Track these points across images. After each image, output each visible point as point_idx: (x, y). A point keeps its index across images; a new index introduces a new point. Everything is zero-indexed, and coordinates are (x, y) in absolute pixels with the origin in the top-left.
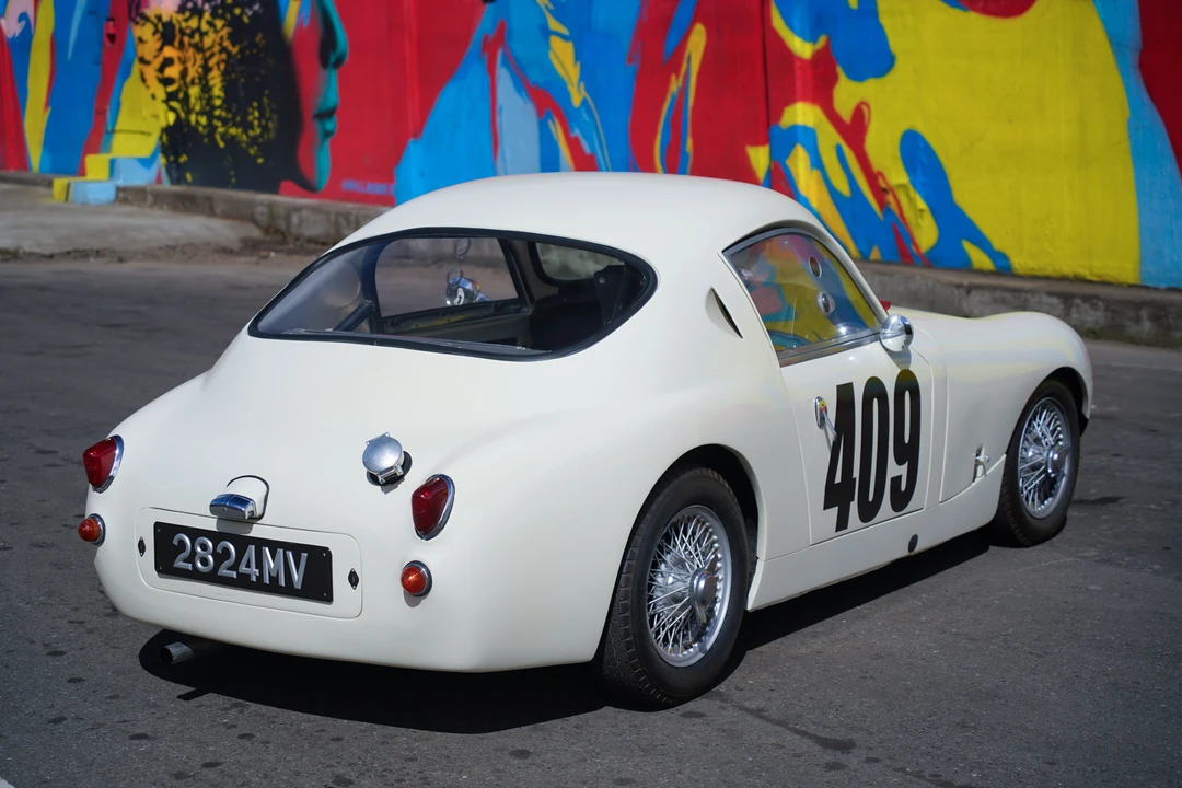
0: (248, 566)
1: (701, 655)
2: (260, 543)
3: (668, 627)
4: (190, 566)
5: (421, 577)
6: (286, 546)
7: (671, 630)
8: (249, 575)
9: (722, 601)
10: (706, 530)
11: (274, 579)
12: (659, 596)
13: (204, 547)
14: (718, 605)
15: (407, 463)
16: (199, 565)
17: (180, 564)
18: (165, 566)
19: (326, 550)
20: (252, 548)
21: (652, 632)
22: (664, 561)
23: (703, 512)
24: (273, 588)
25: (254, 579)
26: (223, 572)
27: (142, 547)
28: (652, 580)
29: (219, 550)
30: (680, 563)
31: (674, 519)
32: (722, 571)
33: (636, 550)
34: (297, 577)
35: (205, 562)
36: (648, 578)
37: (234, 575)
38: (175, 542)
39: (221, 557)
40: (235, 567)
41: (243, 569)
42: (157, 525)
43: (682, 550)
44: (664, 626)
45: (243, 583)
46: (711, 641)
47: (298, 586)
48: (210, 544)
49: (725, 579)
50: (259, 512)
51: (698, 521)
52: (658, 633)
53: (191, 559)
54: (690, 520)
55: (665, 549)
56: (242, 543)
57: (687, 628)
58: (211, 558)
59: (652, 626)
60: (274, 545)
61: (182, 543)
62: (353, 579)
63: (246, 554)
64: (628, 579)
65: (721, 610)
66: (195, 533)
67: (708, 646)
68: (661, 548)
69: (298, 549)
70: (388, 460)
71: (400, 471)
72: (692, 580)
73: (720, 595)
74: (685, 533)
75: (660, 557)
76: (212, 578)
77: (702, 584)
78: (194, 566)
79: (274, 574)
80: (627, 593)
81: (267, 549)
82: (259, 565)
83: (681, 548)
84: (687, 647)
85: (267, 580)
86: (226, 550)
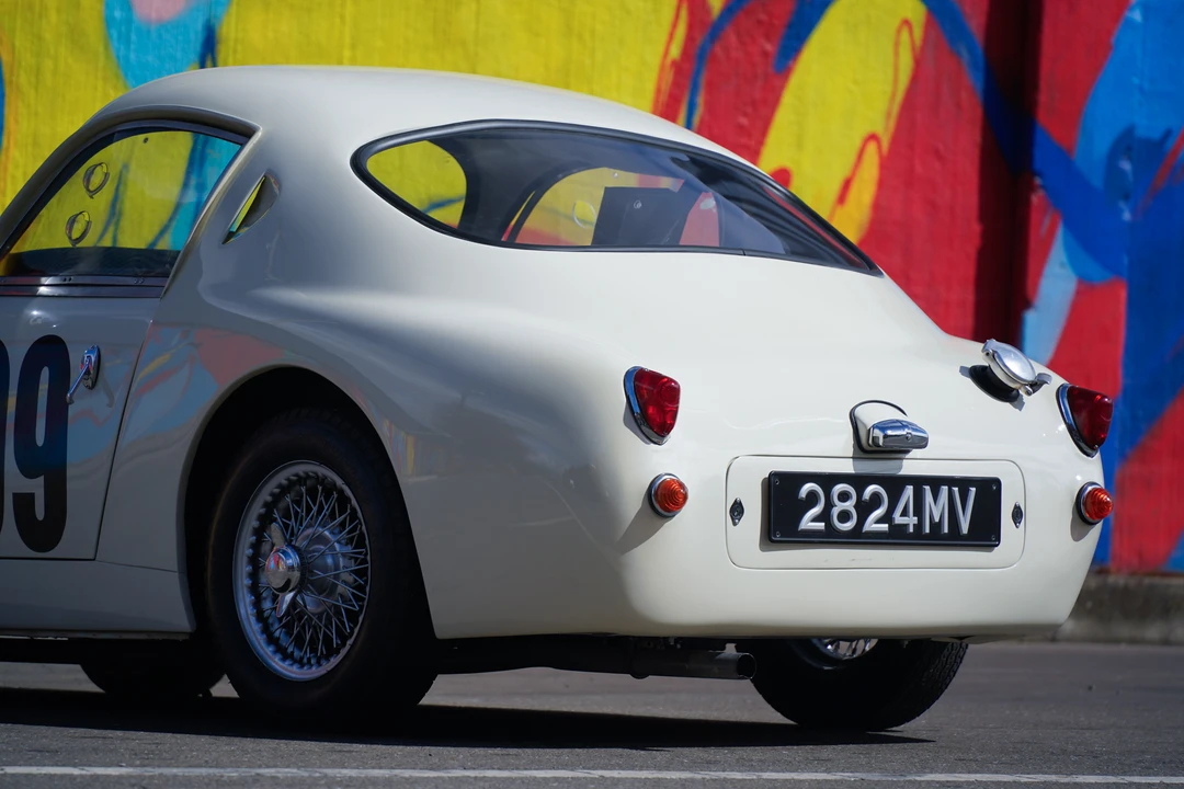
0: (905, 513)
2: (919, 482)
4: (822, 526)
6: (950, 481)
8: (906, 526)
11: (936, 527)
13: (844, 497)
16: (836, 522)
17: (808, 523)
19: (997, 482)
20: (909, 490)
25: (910, 530)
26: (871, 524)
27: (737, 510)
29: (865, 498)
34: (963, 520)
35: (845, 516)
37: (887, 528)
38: (802, 496)
39: (868, 507)
40: (886, 518)
41: (898, 519)
42: (773, 476)
45: (897, 538)
47: (965, 531)
48: (852, 491)
53: (825, 515)
56: (895, 485)
58: (853, 510)
60: (936, 483)
61: (812, 495)
62: (1017, 515)
63: (902, 499)
66: (827, 481)
69: (964, 483)
76: (858, 538)
78: (829, 524)
79: (935, 520)
81: (927, 488)
82: (919, 511)
85: (927, 530)
86: (875, 497)
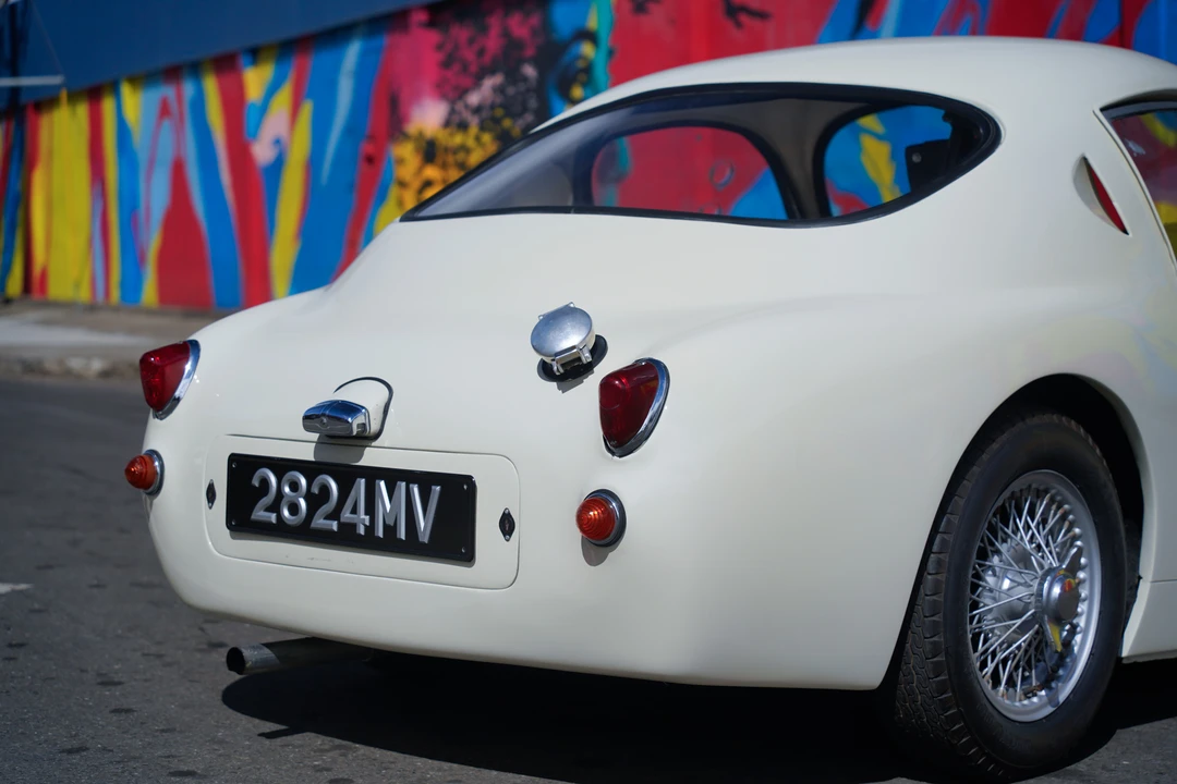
0: (354, 511)
1: (1049, 710)
2: (373, 474)
3: (1000, 656)
4: (273, 517)
5: (609, 514)
6: (410, 476)
7: (1004, 661)
8: (355, 526)
9: (1085, 632)
10: (1064, 518)
11: (390, 530)
12: (988, 603)
13: (295, 486)
14: (1078, 638)
15: (599, 348)
16: (286, 513)
17: (260, 514)
18: (241, 521)
19: (469, 480)
20: (362, 482)
21: (975, 658)
22: (998, 552)
23: (1060, 487)
24: (388, 544)
25: (362, 531)
26: (319, 522)
27: (211, 494)
28: (978, 576)
29: (315, 490)
30: (1023, 560)
31: (1016, 486)
32: (1087, 585)
33: (955, 519)
34: (423, 523)
35: (294, 509)
36: (971, 572)
37: (334, 526)
38: (256, 482)
39: (317, 500)
40: (335, 515)
41: (346, 515)
42: (234, 458)
43: (1027, 539)
44: (994, 654)
45: (347, 538)
46: (1065, 690)
47: (424, 537)
48: (303, 481)
49: (1090, 598)
50: (374, 427)
51: (1052, 501)
52: (984, 665)
53: (275, 507)
54: (1040, 494)
55: (1000, 534)
56: (347, 475)
57: (1029, 663)
58: (303, 503)
59: (975, 650)
60: (393, 476)
61: (265, 482)
62: (507, 525)
63: (353, 493)
64: (939, 563)
65: (1084, 646)
66: (282, 466)
67: (1062, 697)
68: (993, 529)
69: (425, 480)
70: (570, 339)
71: (586, 357)
72: (1041, 584)
73: (1082, 622)
74: (1032, 514)
75: (992, 544)
76: (303, 533)
77: (1057, 590)
78: (280, 517)
79: (391, 522)
80: (937, 582)
81: (382, 484)
82: (371, 509)
83: (1024, 534)
84: (1029, 694)
85: (380, 533)
86: (325, 489)
